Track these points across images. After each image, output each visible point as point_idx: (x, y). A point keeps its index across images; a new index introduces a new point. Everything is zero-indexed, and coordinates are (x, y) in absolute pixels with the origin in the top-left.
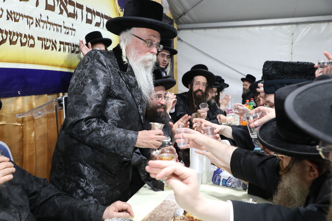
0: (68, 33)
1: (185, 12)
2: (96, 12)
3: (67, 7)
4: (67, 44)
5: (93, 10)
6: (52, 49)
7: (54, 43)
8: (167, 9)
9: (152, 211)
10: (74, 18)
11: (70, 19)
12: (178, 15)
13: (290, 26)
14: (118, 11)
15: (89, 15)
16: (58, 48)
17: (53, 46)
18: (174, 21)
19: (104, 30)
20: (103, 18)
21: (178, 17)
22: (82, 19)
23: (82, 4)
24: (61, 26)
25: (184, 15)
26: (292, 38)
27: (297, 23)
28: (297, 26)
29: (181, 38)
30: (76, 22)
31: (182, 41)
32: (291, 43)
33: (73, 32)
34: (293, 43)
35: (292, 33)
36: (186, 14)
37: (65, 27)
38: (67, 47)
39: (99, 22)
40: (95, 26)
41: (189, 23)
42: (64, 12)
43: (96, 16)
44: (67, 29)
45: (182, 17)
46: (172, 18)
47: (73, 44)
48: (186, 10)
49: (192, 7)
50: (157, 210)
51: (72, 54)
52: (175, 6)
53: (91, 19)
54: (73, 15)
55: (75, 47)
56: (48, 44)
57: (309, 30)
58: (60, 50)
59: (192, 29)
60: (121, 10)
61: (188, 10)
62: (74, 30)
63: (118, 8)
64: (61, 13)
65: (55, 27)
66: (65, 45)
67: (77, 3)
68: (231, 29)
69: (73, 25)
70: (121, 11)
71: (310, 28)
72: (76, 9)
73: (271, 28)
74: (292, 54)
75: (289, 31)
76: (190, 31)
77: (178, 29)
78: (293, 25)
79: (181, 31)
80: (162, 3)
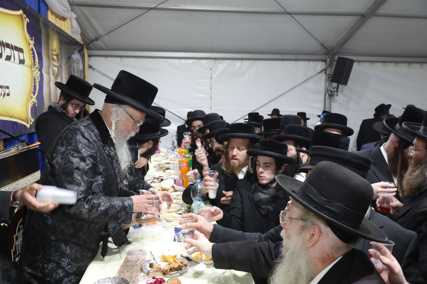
1: (98, 37)
2: (5, 43)
5: (2, 41)
8: (78, 35)
9: (120, 269)
13: (208, 60)
14: (28, 40)
18: (85, 47)
19: (15, 63)
20: (13, 51)
21: (89, 42)
25: (97, 41)
26: (210, 72)
27: (215, 59)
28: (215, 61)
29: (92, 66)
31: (95, 69)
32: (210, 78)
34: (212, 78)
35: (211, 68)
36: (99, 39)
39: (10, 55)
40: (6, 60)
41: (102, 49)
43: (6, 48)
46: (82, 43)
48: (99, 35)
49: (107, 33)
50: (124, 268)
57: (225, 66)
59: (106, 56)
60: (31, 38)
61: (101, 36)
63: (28, 36)
70: (31, 40)
71: (226, 64)
73: (190, 61)
74: (211, 88)
75: (207, 66)
76: (103, 59)
77: (89, 56)
78: (211, 60)
79: (92, 58)
80: (72, 27)
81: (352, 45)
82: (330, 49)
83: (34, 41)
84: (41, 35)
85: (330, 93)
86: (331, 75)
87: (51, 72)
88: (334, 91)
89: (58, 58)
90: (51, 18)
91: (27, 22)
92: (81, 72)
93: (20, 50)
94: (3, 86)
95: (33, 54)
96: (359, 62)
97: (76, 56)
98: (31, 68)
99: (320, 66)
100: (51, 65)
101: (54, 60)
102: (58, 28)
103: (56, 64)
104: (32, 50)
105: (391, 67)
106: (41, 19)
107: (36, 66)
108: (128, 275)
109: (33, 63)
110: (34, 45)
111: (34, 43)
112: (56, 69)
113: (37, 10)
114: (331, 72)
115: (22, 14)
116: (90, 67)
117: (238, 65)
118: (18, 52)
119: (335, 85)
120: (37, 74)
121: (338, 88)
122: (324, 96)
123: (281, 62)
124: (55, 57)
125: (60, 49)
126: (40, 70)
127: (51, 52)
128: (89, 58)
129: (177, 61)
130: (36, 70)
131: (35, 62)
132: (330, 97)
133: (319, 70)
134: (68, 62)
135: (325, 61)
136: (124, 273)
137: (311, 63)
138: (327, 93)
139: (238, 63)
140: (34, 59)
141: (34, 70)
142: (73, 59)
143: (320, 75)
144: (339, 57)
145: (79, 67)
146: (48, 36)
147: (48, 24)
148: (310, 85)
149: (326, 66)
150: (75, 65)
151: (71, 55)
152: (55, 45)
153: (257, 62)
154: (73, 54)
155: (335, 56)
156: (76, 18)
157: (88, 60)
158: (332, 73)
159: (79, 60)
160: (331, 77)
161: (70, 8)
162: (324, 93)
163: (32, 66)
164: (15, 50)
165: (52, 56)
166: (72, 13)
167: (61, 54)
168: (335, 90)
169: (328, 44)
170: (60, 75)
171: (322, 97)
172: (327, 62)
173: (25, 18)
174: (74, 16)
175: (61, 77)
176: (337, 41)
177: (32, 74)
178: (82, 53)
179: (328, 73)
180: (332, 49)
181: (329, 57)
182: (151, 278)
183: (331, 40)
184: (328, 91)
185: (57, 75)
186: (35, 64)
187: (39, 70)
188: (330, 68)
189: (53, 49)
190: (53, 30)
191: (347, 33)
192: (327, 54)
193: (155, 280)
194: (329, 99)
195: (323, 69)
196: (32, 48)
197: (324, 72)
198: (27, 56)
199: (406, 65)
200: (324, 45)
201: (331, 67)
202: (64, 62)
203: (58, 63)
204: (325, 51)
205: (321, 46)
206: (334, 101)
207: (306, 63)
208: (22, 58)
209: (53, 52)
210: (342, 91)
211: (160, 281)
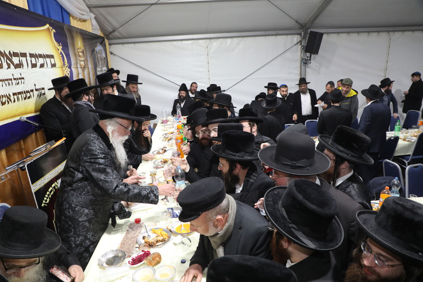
0: (18, 83)
1: (115, 30)
2: (38, 55)
3: (13, 60)
4: (20, 93)
5: (35, 53)
6: (8, 103)
7: (9, 97)
8: (98, 30)
9: (122, 241)
10: (21, 68)
11: (18, 70)
12: (109, 33)
13: (204, 40)
14: (57, 47)
15: (33, 59)
16: (13, 100)
17: (8, 100)
18: (105, 38)
19: (48, 68)
20: (45, 59)
21: (109, 34)
22: (28, 66)
23: (25, 53)
24: (11, 80)
25: (114, 33)
26: (207, 50)
27: (210, 39)
28: (210, 41)
29: (113, 52)
30: (23, 70)
31: (115, 54)
32: (207, 54)
33: (23, 80)
34: (209, 54)
35: (207, 47)
36: (116, 31)
37: (15, 79)
38: (20, 96)
39: (43, 63)
40: (40, 68)
41: (119, 38)
42: (12, 65)
43: (39, 58)
44: (17, 81)
45: (112, 34)
46: (102, 35)
47: (24, 91)
48: (115, 28)
49: (121, 26)
50: (125, 240)
51: (25, 100)
52: (105, 25)
53: (35, 63)
54: (19, 66)
55: (26, 94)
56: (4, 99)
57: (218, 44)
58: (14, 101)
59: (123, 43)
60: (59, 45)
61: (117, 28)
62: (23, 78)
63: (56, 43)
64: (9, 67)
65: (7, 82)
66: (18, 95)
67: (20, 53)
68: (158, 43)
69: (21, 74)
70: (59, 46)
71: (219, 42)
72: (21, 58)
73: (190, 42)
74: (208, 63)
75: (204, 45)
76: (121, 46)
77: (110, 44)
78: (207, 40)
79: (112, 46)
80: (92, 25)
81: (321, 20)
82: (304, 25)
83: (62, 46)
84: (67, 40)
85: (304, 61)
86: (305, 46)
87: (79, 66)
88: (308, 60)
89: (83, 54)
90: (74, 23)
91: (54, 32)
92: (104, 59)
93: (52, 57)
94: (39, 89)
95: (63, 56)
96: (328, 33)
97: (99, 48)
98: (62, 68)
99: (296, 38)
100: (78, 61)
101: (80, 56)
102: (80, 29)
103: (82, 59)
104: (61, 53)
105: (354, 36)
106: (65, 27)
107: (66, 66)
108: (127, 246)
109: (63, 64)
110: (62, 49)
111: (61, 47)
112: (82, 63)
113: (61, 21)
114: (305, 43)
115: (49, 27)
116: (112, 53)
117: (229, 42)
118: (49, 59)
119: (308, 54)
120: (67, 72)
121: (310, 57)
122: (300, 63)
123: (264, 37)
124: (81, 54)
125: (85, 46)
126: (70, 67)
127: (77, 51)
128: (110, 46)
129: (179, 42)
130: (66, 69)
131: (64, 63)
132: (305, 64)
133: (295, 42)
134: (92, 54)
135: (300, 34)
136: (124, 244)
137: (289, 36)
138: (302, 61)
139: (229, 40)
140: (64, 60)
141: (64, 69)
142: (96, 51)
143: (296, 46)
144: (311, 31)
145: (102, 55)
146: (72, 38)
147: (72, 30)
148: (288, 55)
149: (301, 38)
150: (99, 55)
151: (95, 48)
152: (79, 43)
153: (245, 38)
154: (96, 46)
155: (308, 30)
156: (95, 18)
157: (109, 48)
158: (306, 45)
159: (101, 50)
160: (305, 48)
161: (89, 11)
162: (300, 61)
163: (62, 66)
164: (47, 58)
165: (78, 53)
166: (91, 14)
167: (85, 49)
168: (309, 58)
169: (302, 21)
170: (87, 67)
171: (299, 65)
172: (302, 35)
173: (52, 30)
174: (93, 16)
175: (88, 68)
176: (309, 18)
177: (63, 72)
178: (103, 43)
179: (302, 45)
180: (306, 25)
181: (303, 31)
182: (141, 251)
183: (304, 18)
184: (302, 59)
185: (84, 67)
186: (65, 64)
187: (68, 68)
188: (304, 40)
189: (78, 48)
190: (77, 32)
191: (316, 11)
192: (301, 29)
193: (144, 252)
194: (304, 66)
195: (299, 41)
196: (61, 52)
197: (300, 43)
198: (57, 60)
199: (366, 34)
200: (299, 22)
201: (306, 39)
202: (89, 55)
203: (84, 58)
204: (300, 26)
205: (296, 22)
206: (308, 67)
207: (285, 36)
208: (53, 62)
209: (78, 50)
210: (314, 59)
211: (147, 253)
